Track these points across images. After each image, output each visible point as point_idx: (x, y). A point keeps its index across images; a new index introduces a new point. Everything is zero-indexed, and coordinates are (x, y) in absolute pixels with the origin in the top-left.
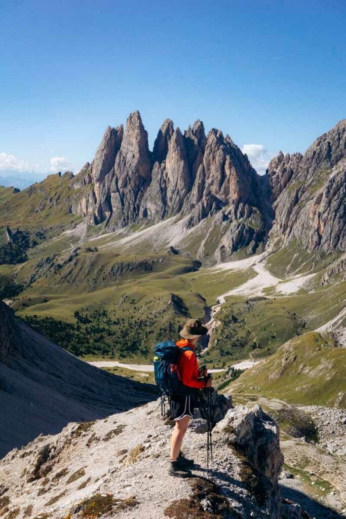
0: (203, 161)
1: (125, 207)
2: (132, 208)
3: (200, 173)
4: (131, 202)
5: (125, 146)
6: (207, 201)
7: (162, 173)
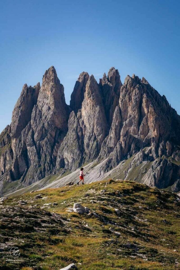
0: (119, 103)
1: (42, 159)
2: (48, 160)
3: (117, 115)
4: (47, 154)
5: (40, 100)
6: (125, 142)
7: (78, 122)
